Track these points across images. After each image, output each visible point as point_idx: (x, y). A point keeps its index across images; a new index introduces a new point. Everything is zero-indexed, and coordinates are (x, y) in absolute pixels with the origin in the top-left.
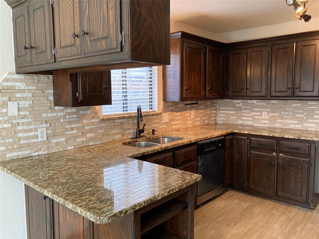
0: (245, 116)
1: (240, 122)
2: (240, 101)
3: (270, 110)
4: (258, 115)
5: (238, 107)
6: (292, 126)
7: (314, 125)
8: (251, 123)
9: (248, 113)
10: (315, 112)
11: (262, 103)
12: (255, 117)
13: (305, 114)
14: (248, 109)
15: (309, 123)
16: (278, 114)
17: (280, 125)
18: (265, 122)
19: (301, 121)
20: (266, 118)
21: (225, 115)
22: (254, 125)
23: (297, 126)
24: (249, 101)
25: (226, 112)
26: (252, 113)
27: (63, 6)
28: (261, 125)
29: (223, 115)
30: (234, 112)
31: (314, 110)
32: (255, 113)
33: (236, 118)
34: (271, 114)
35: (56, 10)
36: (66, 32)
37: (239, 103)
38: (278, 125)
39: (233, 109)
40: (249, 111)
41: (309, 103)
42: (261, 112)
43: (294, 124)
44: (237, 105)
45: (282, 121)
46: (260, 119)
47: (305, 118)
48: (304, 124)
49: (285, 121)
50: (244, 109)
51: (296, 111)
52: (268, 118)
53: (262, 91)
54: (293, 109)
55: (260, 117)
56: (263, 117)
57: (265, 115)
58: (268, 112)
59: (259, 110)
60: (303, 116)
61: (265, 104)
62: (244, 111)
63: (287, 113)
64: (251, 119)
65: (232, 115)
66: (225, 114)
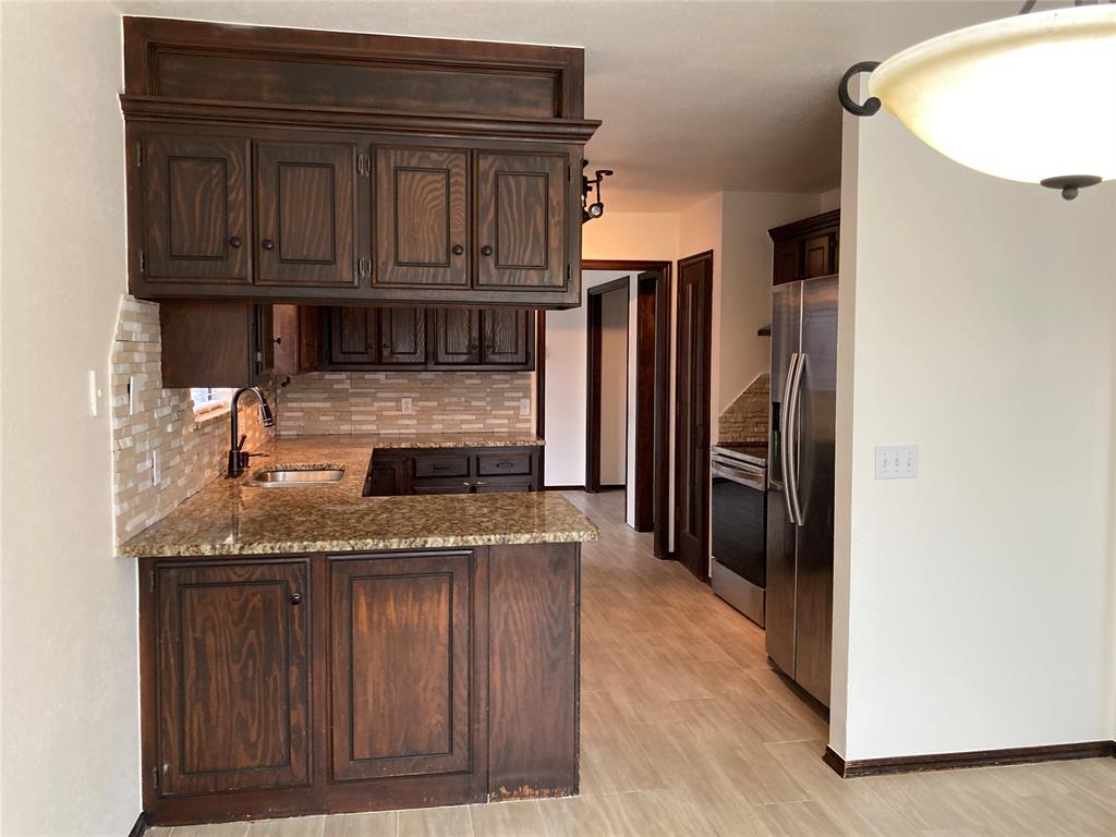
0: (358, 413)
1: (345, 428)
2: (343, 376)
3: (417, 395)
4: (390, 409)
5: (338, 391)
6: (465, 427)
7: (506, 421)
8: (375, 427)
9: (365, 405)
10: (506, 395)
11: (401, 380)
12: (384, 413)
13: (488, 399)
14: (367, 395)
15: (495, 417)
16: (435, 404)
17: (441, 426)
18: (408, 422)
19: (482, 414)
20: (409, 412)
21: (301, 414)
22: (382, 432)
23: (475, 426)
24: (368, 376)
25: (304, 405)
26: (376, 404)
27: (410, 188)
28: (397, 431)
29: (296, 414)
30: (328, 405)
31: (504, 391)
32: (383, 404)
33: (333, 418)
34: (421, 403)
35: (385, 187)
36: (420, 237)
37: (341, 381)
38: (437, 427)
39: (326, 395)
40: (369, 400)
41: (496, 377)
42: (398, 400)
43: (469, 422)
44: (335, 386)
45: (445, 417)
46: (397, 417)
47: (488, 408)
48: (488, 421)
49: (450, 417)
50: (357, 395)
51: (471, 395)
52: (414, 413)
53: (418, 351)
54: (465, 390)
55: (396, 413)
56: (404, 412)
57: (407, 405)
58: (414, 400)
59: (394, 395)
60: (484, 404)
61: (406, 381)
62: (354, 400)
63: (453, 399)
64: (374, 418)
65: (324, 412)
66: (302, 410)
